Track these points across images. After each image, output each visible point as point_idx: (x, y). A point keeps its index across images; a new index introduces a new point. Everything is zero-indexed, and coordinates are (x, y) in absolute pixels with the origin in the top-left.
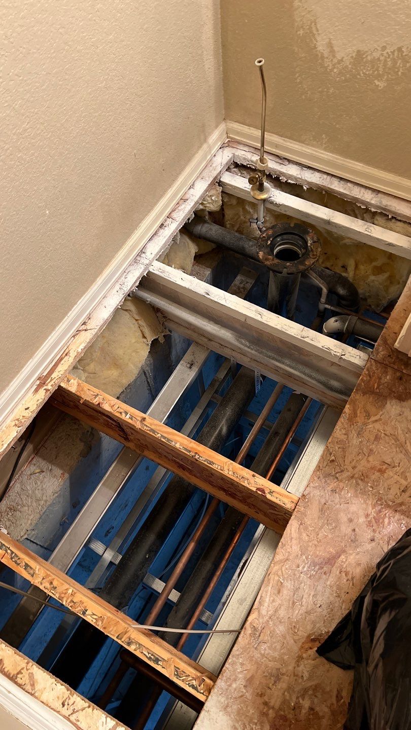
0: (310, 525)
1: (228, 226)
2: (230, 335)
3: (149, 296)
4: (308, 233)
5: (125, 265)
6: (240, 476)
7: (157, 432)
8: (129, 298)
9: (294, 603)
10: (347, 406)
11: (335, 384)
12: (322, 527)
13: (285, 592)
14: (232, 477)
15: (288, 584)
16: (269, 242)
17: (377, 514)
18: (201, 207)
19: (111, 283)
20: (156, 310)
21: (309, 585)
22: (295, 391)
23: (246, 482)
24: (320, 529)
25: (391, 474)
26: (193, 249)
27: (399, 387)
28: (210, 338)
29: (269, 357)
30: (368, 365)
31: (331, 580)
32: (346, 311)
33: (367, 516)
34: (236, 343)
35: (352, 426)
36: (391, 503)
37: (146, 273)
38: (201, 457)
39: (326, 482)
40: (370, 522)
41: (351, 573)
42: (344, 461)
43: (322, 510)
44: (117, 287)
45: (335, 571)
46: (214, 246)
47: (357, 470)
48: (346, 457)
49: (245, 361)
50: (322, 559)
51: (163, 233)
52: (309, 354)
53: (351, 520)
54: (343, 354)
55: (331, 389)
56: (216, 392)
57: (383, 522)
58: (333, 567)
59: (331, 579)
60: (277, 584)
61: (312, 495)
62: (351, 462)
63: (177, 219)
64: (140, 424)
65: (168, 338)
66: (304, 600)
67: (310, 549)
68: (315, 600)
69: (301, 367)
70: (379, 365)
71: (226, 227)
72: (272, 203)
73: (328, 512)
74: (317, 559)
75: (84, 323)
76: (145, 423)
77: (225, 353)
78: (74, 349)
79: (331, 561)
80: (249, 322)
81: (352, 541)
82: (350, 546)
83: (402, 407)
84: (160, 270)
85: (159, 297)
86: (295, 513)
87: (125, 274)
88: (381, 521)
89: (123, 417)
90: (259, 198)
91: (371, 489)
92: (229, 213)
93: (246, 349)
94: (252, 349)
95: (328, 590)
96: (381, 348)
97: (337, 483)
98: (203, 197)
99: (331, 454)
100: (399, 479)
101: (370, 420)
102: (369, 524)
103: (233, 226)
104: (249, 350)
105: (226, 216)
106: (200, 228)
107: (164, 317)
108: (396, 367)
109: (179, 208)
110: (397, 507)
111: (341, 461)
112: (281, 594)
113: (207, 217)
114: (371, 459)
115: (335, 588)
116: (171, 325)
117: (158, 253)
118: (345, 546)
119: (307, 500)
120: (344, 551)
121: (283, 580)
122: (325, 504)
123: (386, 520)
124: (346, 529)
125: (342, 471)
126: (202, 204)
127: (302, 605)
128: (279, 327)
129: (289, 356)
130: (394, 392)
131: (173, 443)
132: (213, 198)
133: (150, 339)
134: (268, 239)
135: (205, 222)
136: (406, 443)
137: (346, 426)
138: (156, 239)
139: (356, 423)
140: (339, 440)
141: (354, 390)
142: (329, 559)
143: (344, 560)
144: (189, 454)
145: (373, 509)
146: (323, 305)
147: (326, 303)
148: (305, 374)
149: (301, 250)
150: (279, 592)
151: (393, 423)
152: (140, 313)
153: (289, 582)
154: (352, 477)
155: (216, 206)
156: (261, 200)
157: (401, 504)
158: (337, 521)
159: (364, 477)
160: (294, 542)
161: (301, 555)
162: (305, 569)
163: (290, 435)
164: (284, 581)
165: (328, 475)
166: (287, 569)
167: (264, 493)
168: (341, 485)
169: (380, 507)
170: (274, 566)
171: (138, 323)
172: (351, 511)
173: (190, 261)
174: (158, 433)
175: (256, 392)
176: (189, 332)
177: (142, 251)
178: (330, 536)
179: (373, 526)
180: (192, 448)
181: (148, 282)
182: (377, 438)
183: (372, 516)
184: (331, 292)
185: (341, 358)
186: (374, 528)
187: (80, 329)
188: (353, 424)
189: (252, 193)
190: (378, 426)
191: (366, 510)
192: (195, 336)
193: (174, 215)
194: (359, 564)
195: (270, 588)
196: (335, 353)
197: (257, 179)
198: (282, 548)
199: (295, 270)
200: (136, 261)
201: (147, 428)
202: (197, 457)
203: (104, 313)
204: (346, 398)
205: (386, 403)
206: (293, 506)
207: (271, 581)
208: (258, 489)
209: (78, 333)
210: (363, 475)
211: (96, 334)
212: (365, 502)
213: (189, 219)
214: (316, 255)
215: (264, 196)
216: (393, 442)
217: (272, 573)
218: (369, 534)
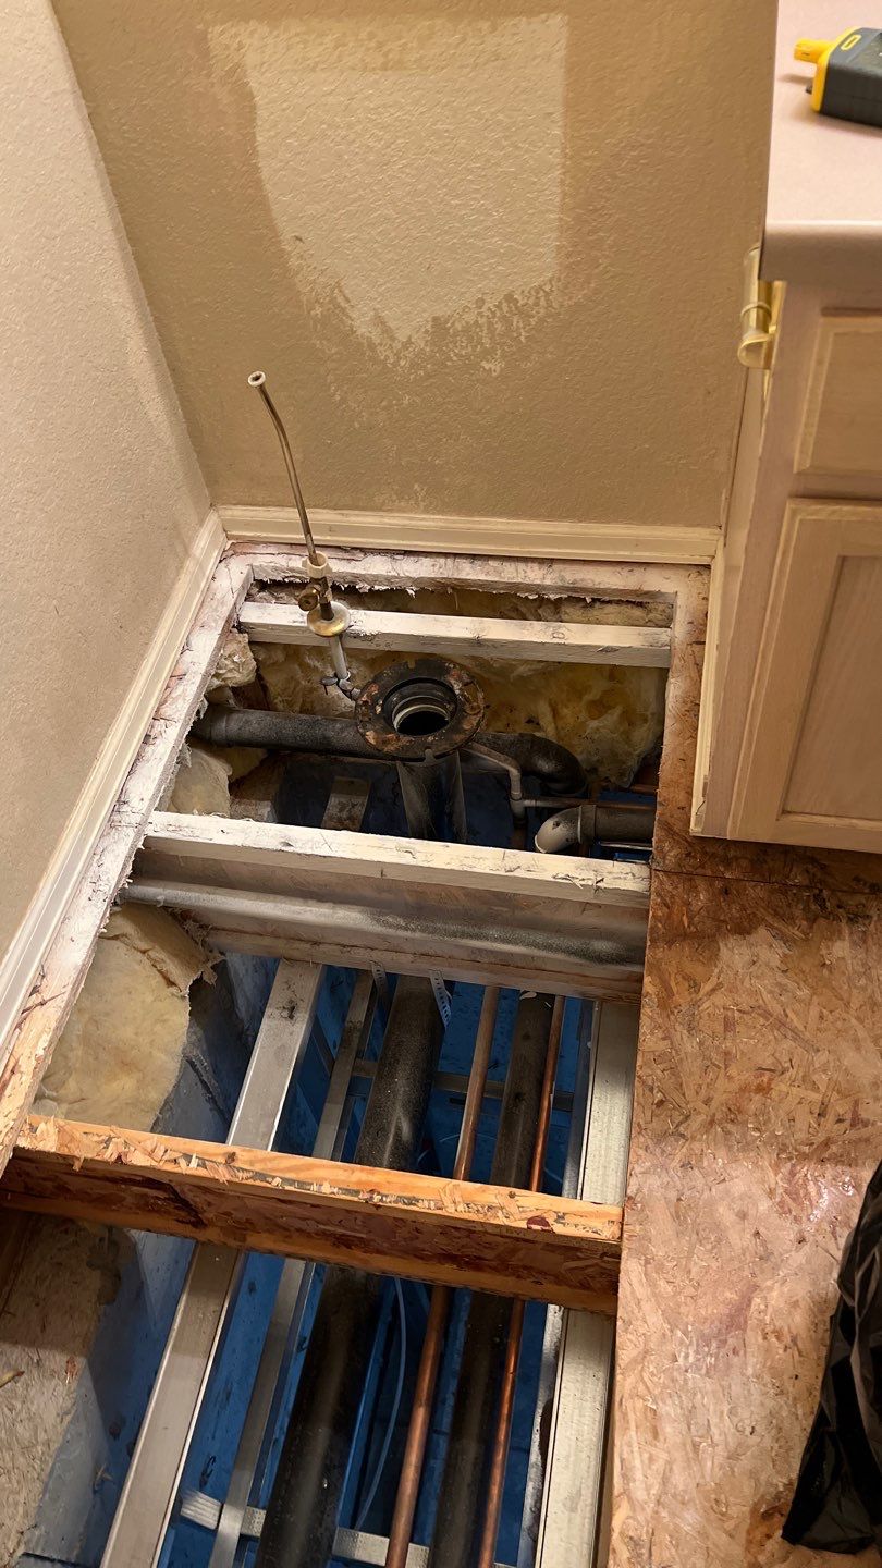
0: (666, 1257)
1: (280, 706)
2: (359, 916)
3: (160, 890)
4: (448, 671)
5: (92, 839)
6: (483, 1207)
7: (270, 1176)
8: (116, 909)
9: (695, 1447)
10: (647, 980)
11: (602, 946)
12: (691, 1253)
13: (668, 1429)
14: (466, 1216)
15: (667, 1408)
16: (379, 709)
17: (790, 1182)
18: (217, 682)
19: (70, 886)
20: (180, 916)
21: (713, 1392)
22: (525, 992)
23: (500, 1214)
24: (689, 1258)
25: (784, 1088)
26: (221, 772)
27: (730, 909)
28: (313, 937)
29: (454, 935)
30: (655, 884)
31: (753, 1363)
32: (568, 802)
33: (771, 1193)
34: (378, 929)
35: (672, 1017)
36: (806, 1149)
37: (141, 842)
38: (387, 1196)
39: (663, 1151)
40: (781, 1204)
41: (786, 1329)
42: (684, 1095)
43: (677, 1216)
44: (87, 890)
45: (754, 1338)
46: (261, 753)
47: (714, 1104)
48: (684, 1085)
49: (403, 964)
50: (717, 1323)
51: (154, 751)
52: (530, 902)
53: (743, 1216)
54: (599, 879)
55: (600, 959)
56: (359, 1054)
57: (807, 1194)
58: (745, 1330)
59: (752, 1360)
60: (646, 1418)
61: (645, 1190)
62: (697, 1093)
63: (176, 717)
64: (226, 1172)
65: (221, 969)
66: (714, 1430)
67: (683, 1309)
68: (736, 1420)
69: (523, 934)
70: (675, 878)
71: (276, 710)
72: (356, 636)
73: (691, 1214)
74: (707, 1325)
75: (35, 990)
76: (238, 1164)
77: (358, 959)
78: (27, 1052)
79: (736, 1319)
80: (390, 875)
81: (761, 1258)
82: (762, 1272)
83: (751, 946)
84: (170, 828)
85: (180, 885)
86: (625, 1243)
87: (97, 857)
88: (802, 1193)
89: (183, 1167)
90: (330, 634)
91: (757, 1134)
92: (275, 681)
93: (401, 933)
94: (413, 930)
95: (755, 1388)
96: (667, 844)
97: (687, 1145)
98: (216, 662)
99: (651, 1090)
100: (802, 1092)
101: (702, 992)
102: (783, 1210)
103: (290, 704)
104: (408, 934)
105: (272, 689)
106: (224, 725)
107: (201, 927)
108: (709, 873)
109: (174, 695)
110: (821, 1153)
111: (677, 1097)
112: (661, 1438)
113: (232, 701)
114: (733, 1071)
115: (767, 1378)
116: (223, 940)
117: (155, 796)
118: (753, 1274)
119: (639, 1206)
120: (755, 1287)
121: (655, 1402)
122: (679, 1200)
123: (812, 1188)
124: (740, 1239)
125: (687, 1117)
126: (217, 675)
127: (713, 1445)
128: (455, 866)
129: (492, 919)
130: (723, 921)
131: (314, 1188)
132: (236, 659)
133: (185, 983)
134: (375, 703)
135: (231, 711)
136: (787, 1016)
137: (660, 1021)
138: (142, 768)
139: (675, 1008)
140: (656, 1054)
141: (648, 944)
142: (731, 1316)
143: (763, 1307)
144: (356, 1199)
145: (776, 1175)
146: (521, 803)
147: (524, 798)
148: (537, 946)
149: (444, 708)
150: (656, 1435)
151: (747, 984)
152: (149, 933)
153: (669, 1402)
154: (712, 1123)
155: (245, 672)
156: (335, 635)
157: (827, 1144)
158: (717, 1226)
159: (734, 1114)
160: (646, 1306)
161: (672, 1331)
162: (691, 1359)
163: (548, 1089)
164: (657, 1403)
165: (661, 1137)
166: (652, 1374)
167: (547, 1224)
168: (697, 1146)
169: (789, 1165)
170: (625, 1379)
171: (149, 958)
172: (736, 1195)
173: (223, 795)
174: (274, 1177)
175: (446, 1023)
176: (267, 941)
177: (121, 801)
178: (714, 1265)
179: (790, 1211)
180: (359, 1183)
181: (150, 861)
182: (729, 1025)
183: (780, 1191)
184: (527, 772)
185: (598, 888)
186: (794, 1214)
187: (28, 1006)
188: (672, 1013)
189: (312, 628)
190: (719, 999)
191: (763, 1182)
192: (281, 947)
193: (167, 711)
194: (795, 1304)
195: (633, 1433)
196: (582, 883)
197: (314, 596)
198: (626, 1331)
199: (447, 746)
200: (112, 824)
201: (245, 1175)
202: (376, 1198)
203: (75, 954)
204: (635, 969)
205: (719, 949)
206: (615, 1229)
207: (631, 1416)
208: (531, 1221)
209: (28, 1015)
210: (730, 1109)
211: (67, 1005)
212: (756, 1164)
213: (198, 712)
214: (479, 707)
215: (337, 628)
216: (762, 1021)
217: (626, 1396)
218: (789, 1233)
